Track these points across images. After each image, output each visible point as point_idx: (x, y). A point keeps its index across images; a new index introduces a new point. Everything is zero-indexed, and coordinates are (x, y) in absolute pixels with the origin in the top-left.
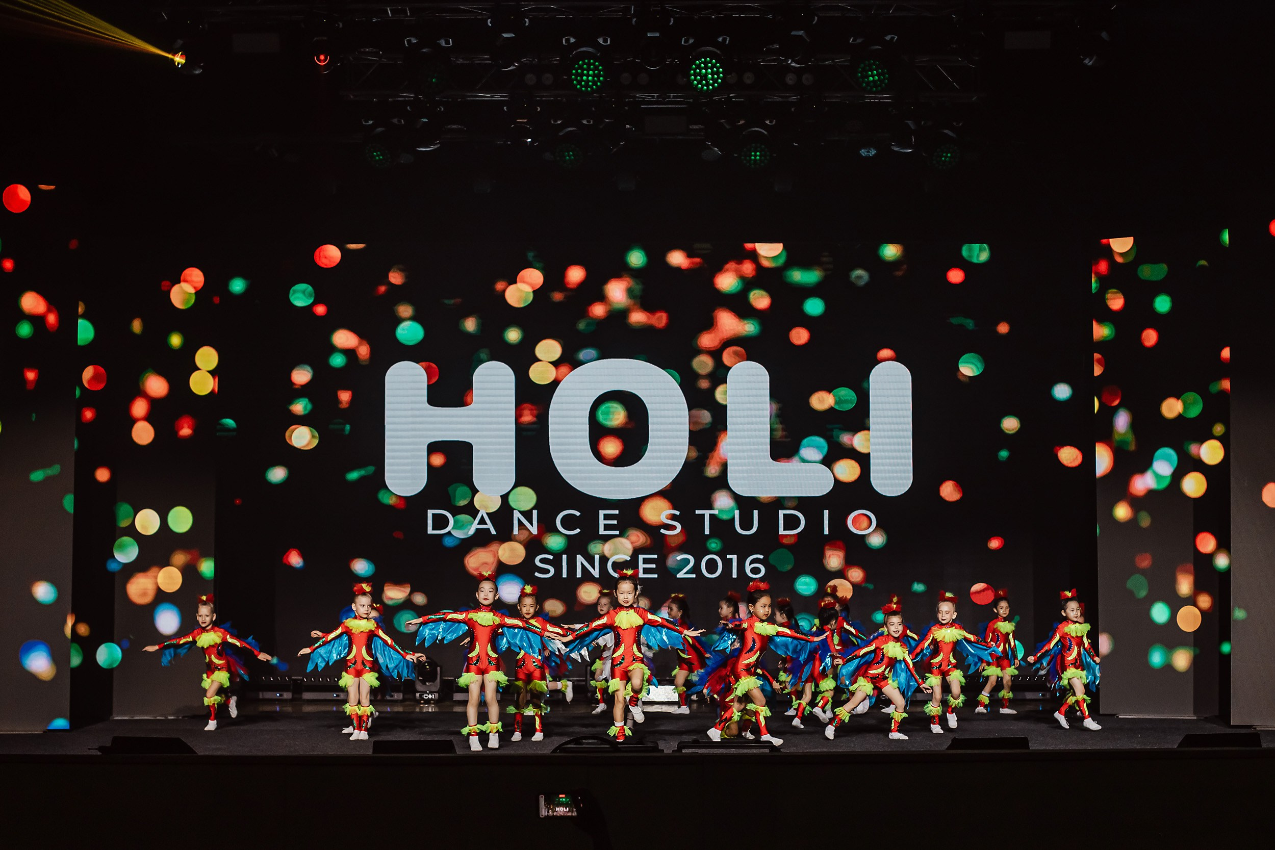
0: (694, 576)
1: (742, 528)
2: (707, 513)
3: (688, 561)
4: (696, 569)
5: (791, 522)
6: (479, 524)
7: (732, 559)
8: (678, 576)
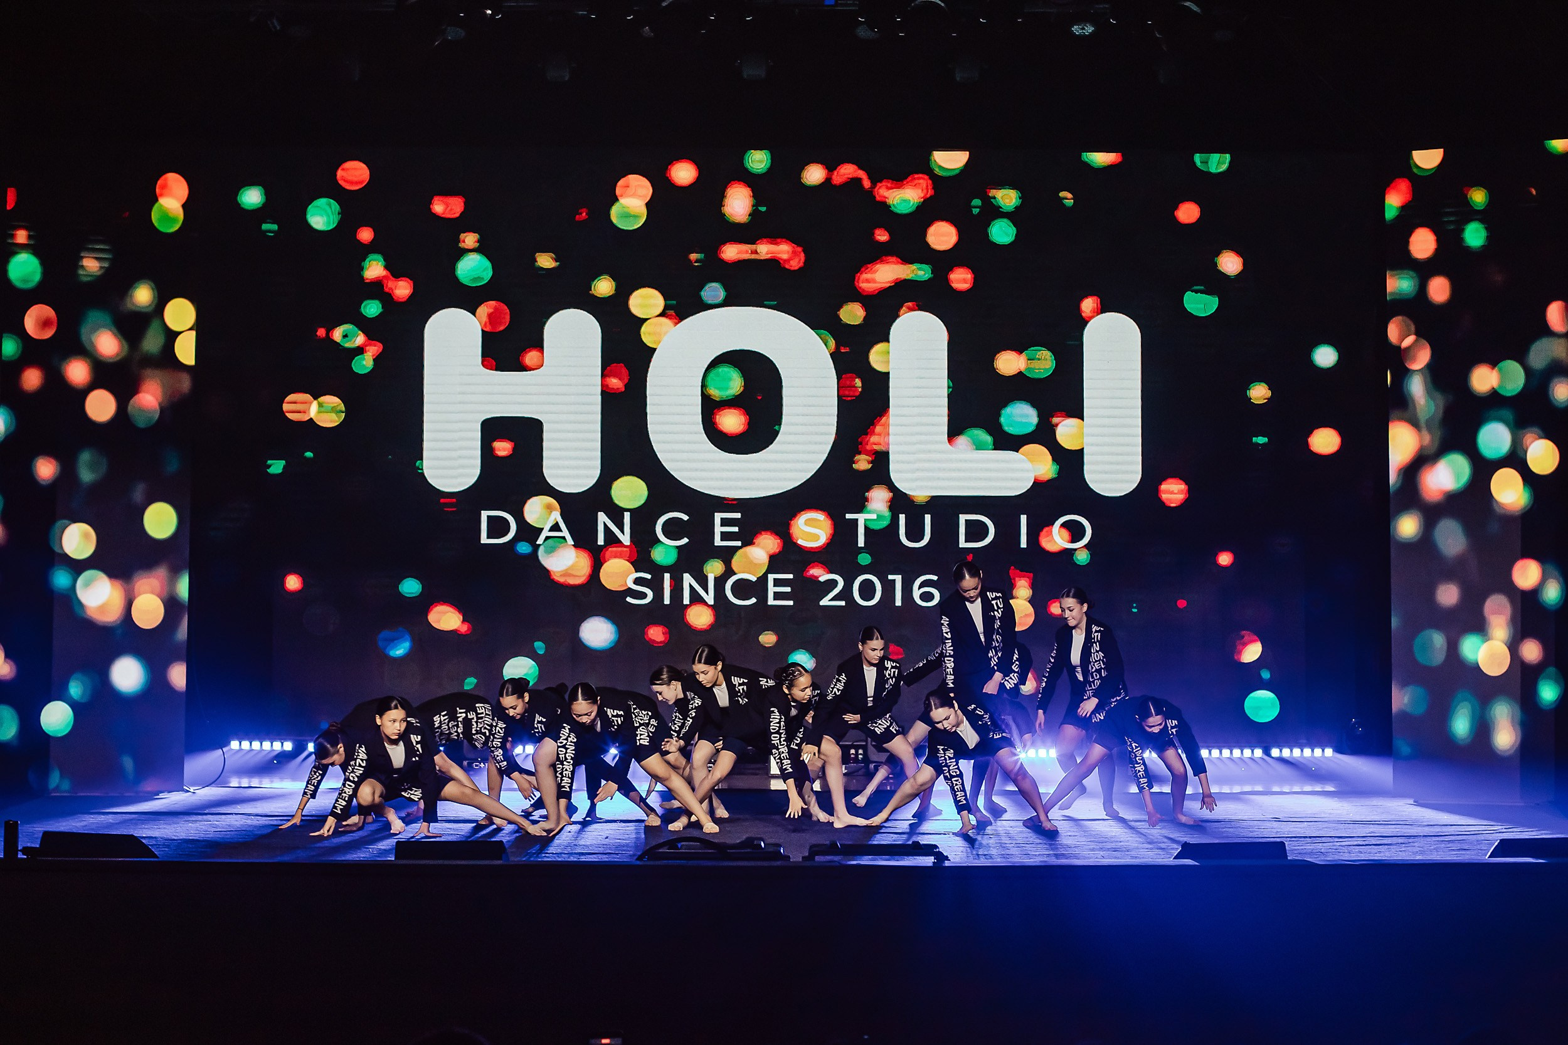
0: (843, 603)
1: (909, 539)
2: (861, 518)
3: (834, 583)
4: (846, 594)
5: (976, 531)
6: (551, 530)
7: (894, 581)
8: (822, 603)
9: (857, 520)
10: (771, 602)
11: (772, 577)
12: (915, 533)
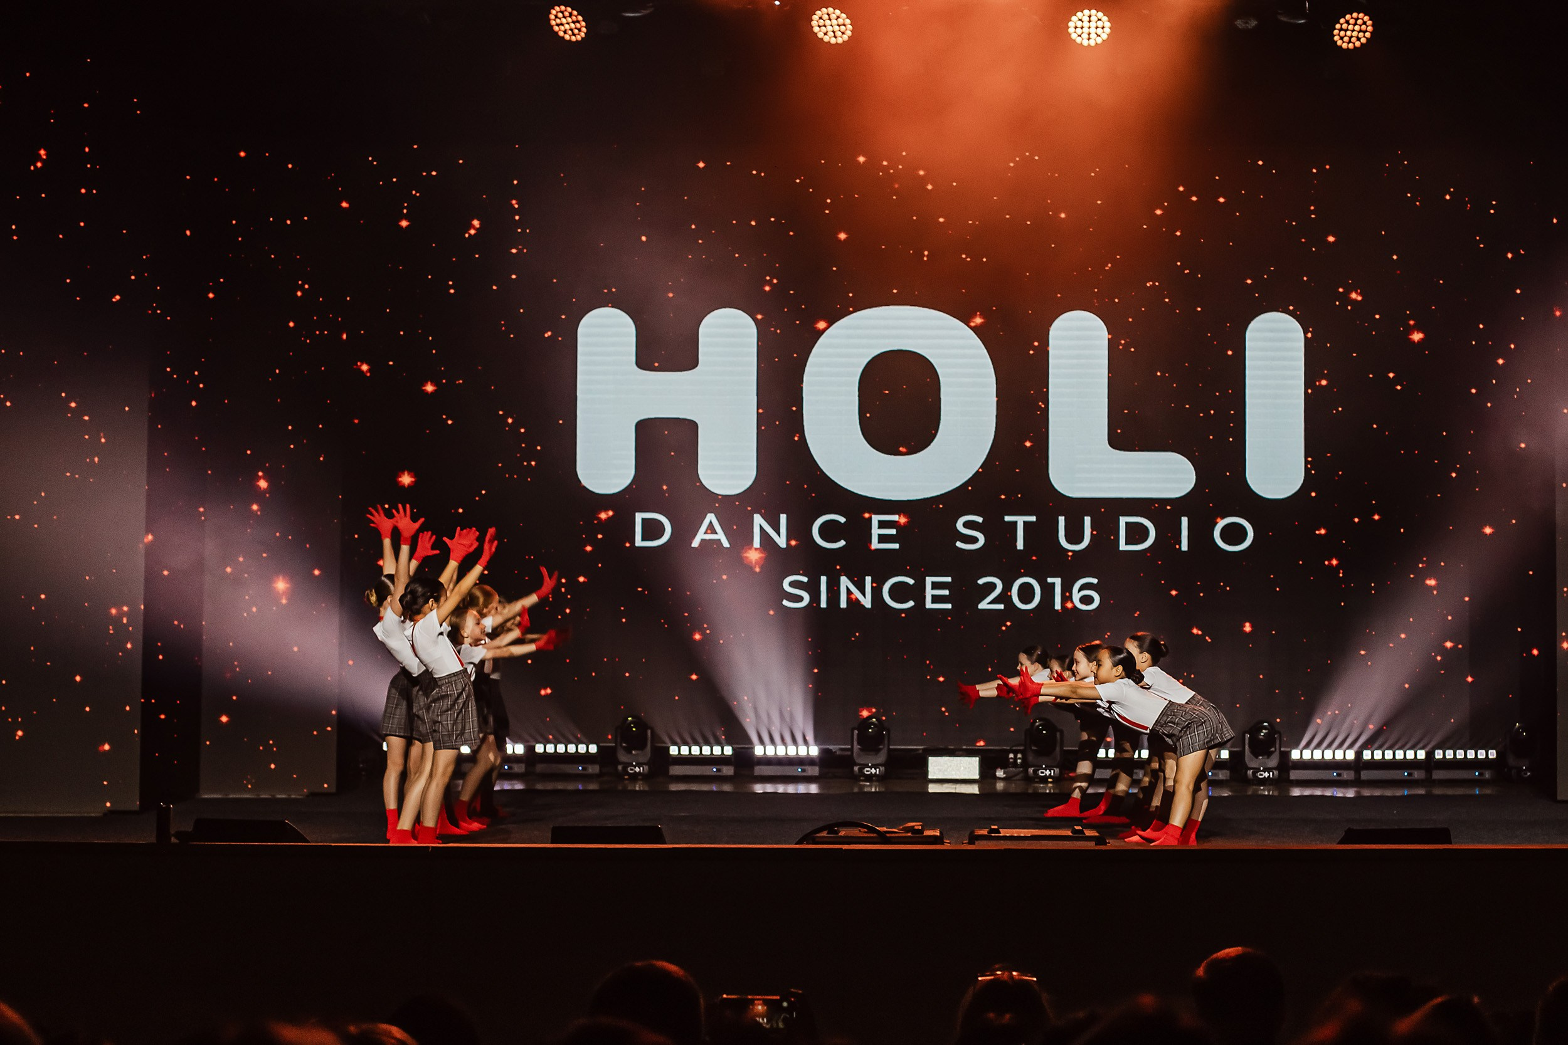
0: (1002, 607)
1: (1069, 540)
2: (1020, 520)
3: (992, 586)
4: (1004, 597)
5: (1136, 533)
6: (706, 533)
7: (1053, 584)
8: (981, 606)
9: (1016, 523)
10: (929, 605)
11: (929, 580)
12: (1075, 535)
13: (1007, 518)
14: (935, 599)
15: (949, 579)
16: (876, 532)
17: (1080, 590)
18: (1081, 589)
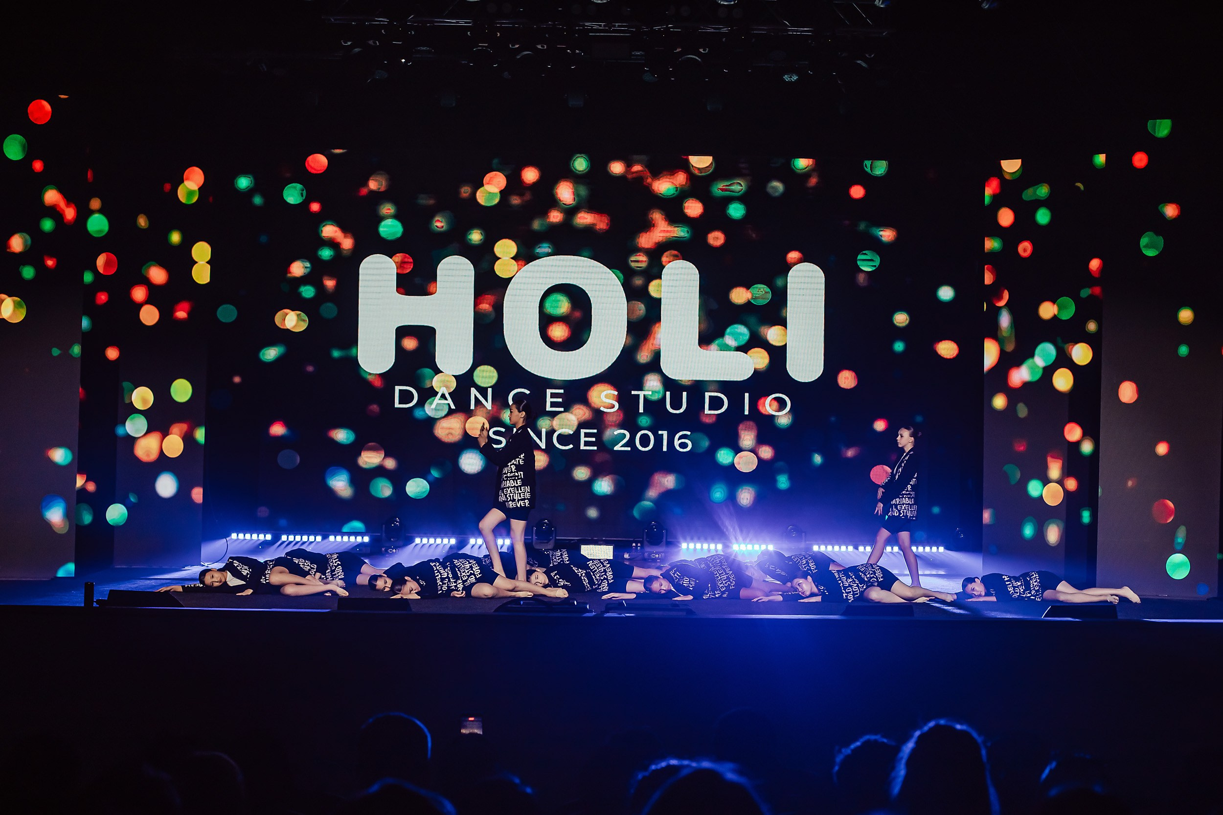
0: (629, 449)
1: (672, 407)
2: (641, 394)
3: (624, 435)
4: (631, 443)
5: (716, 403)
6: (440, 399)
7: (662, 435)
8: (615, 448)
9: (639, 395)
10: (582, 447)
11: (583, 431)
12: (676, 404)
13: (633, 393)
14: (587, 444)
15: (595, 431)
16: (549, 400)
17: (679, 440)
18: (680, 438)
